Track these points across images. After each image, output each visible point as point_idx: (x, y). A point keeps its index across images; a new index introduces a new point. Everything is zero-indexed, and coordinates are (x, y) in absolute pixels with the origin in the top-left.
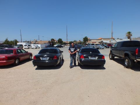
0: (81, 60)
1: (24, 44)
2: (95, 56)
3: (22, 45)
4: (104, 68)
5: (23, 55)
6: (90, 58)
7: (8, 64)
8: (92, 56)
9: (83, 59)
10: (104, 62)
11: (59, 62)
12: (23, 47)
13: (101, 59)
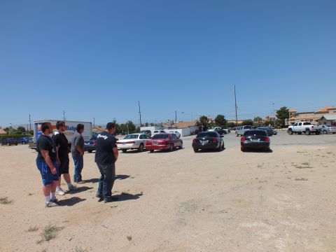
0: (242, 144)
1: (152, 129)
2: (257, 139)
3: (149, 132)
4: (271, 151)
5: (176, 142)
6: (251, 140)
7: (167, 148)
8: (253, 139)
9: (246, 142)
10: (268, 144)
11: (218, 146)
12: (151, 135)
13: (265, 140)
